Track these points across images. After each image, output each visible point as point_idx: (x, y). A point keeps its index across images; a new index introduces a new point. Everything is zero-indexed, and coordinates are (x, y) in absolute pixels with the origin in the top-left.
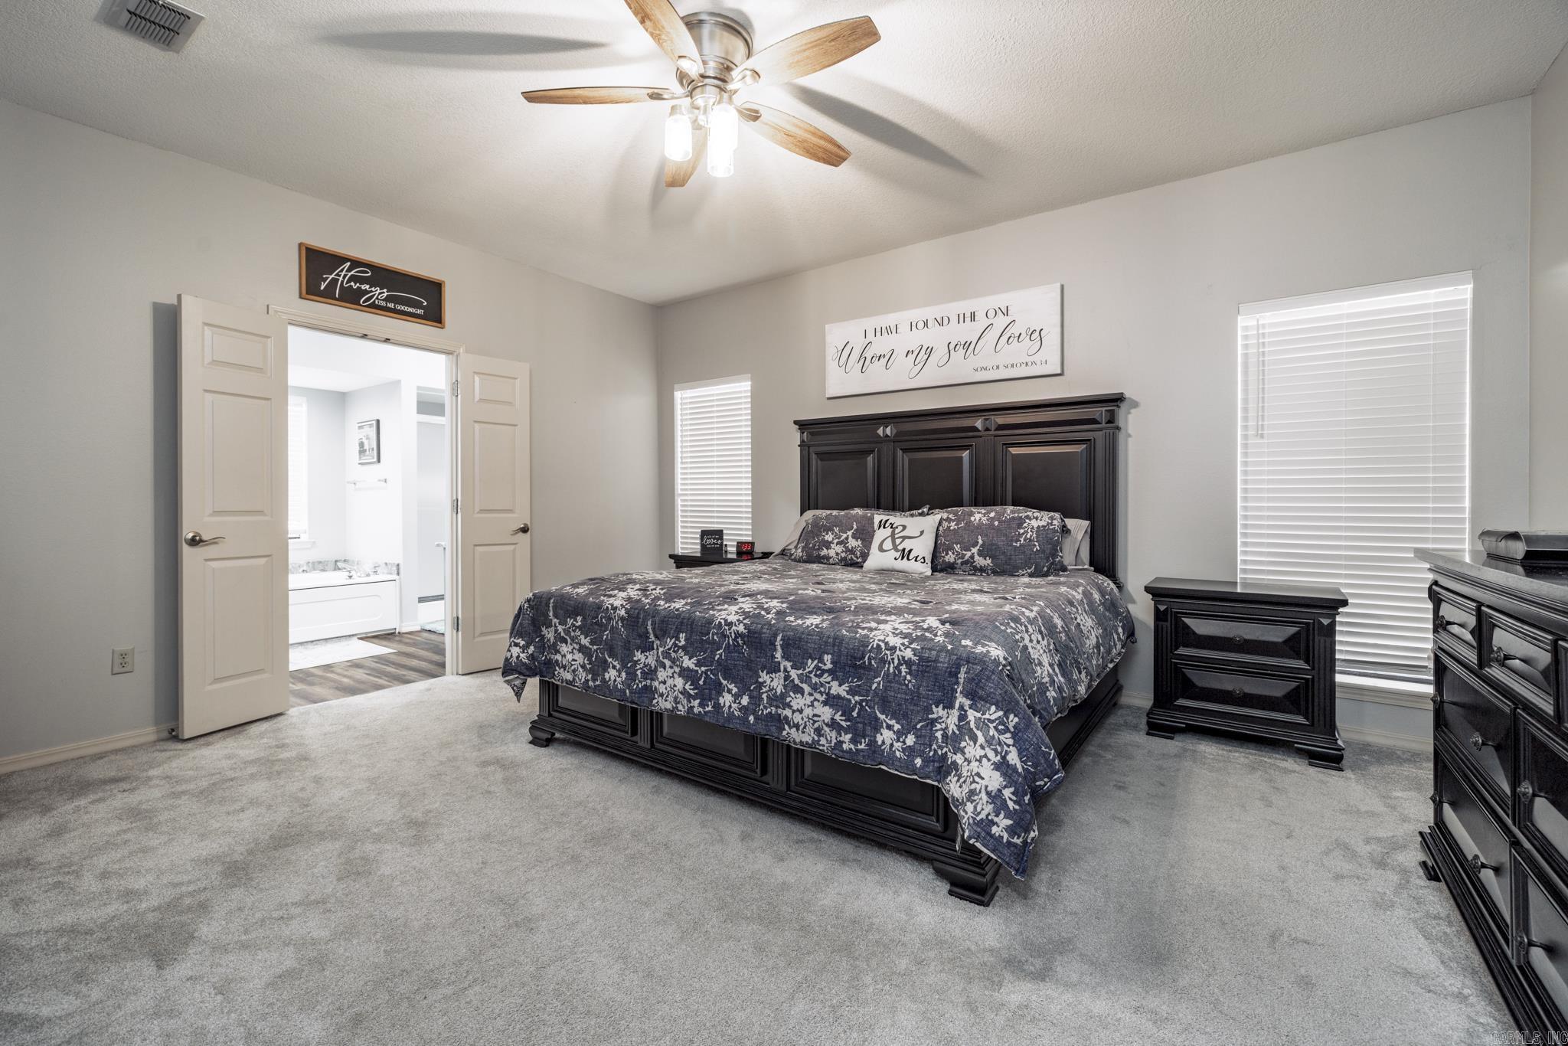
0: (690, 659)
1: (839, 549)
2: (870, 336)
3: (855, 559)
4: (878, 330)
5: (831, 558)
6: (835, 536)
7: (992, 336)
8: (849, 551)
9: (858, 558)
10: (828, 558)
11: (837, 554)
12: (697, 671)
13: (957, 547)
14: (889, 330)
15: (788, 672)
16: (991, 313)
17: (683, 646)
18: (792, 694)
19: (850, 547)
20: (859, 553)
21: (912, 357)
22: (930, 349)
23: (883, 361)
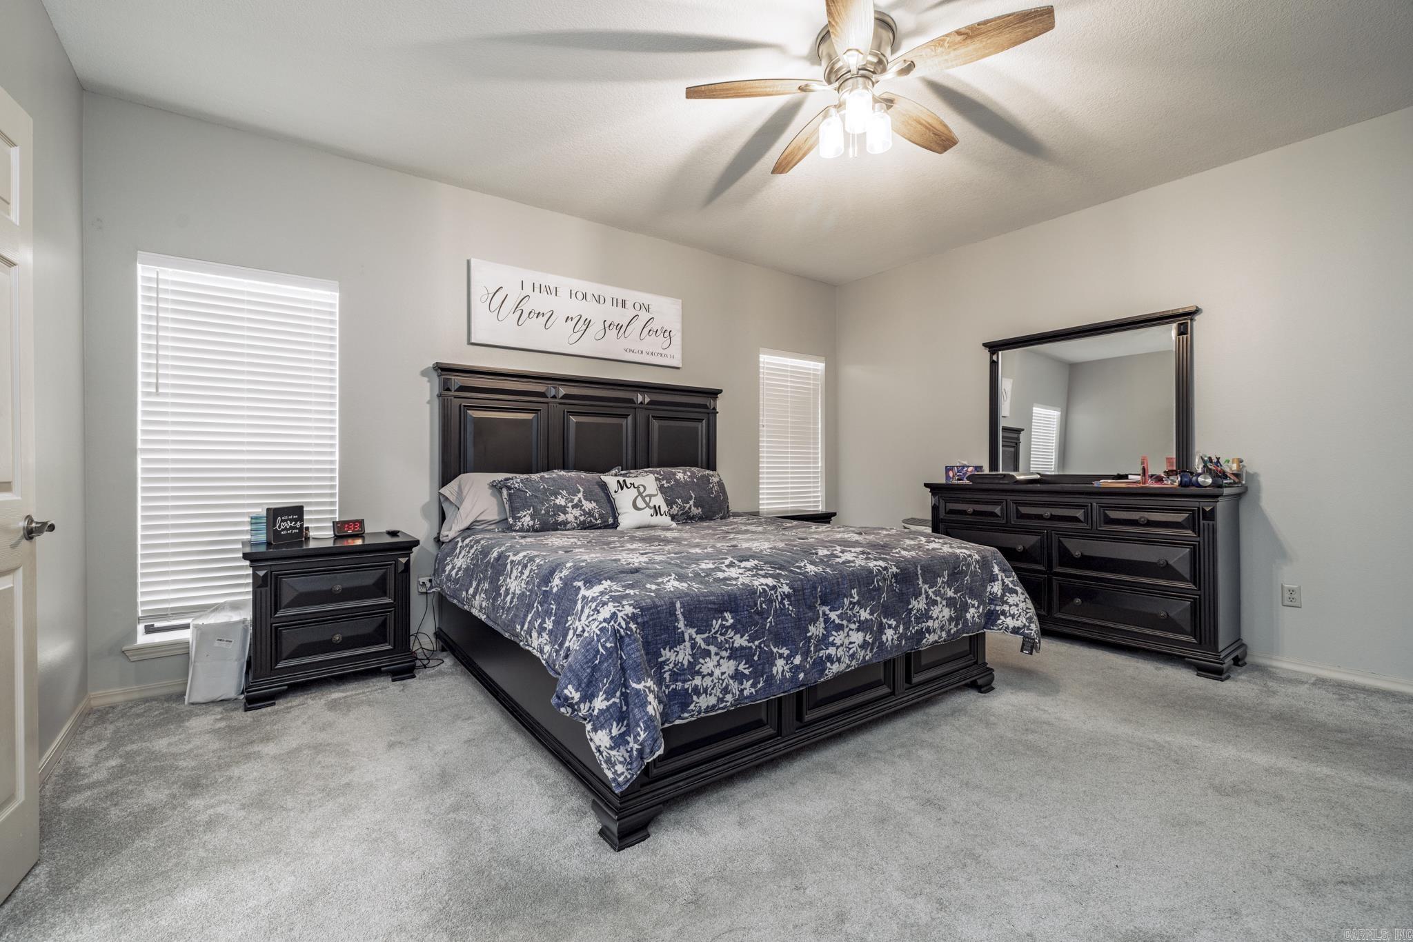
0: (742, 637)
1: (577, 512)
2: (528, 290)
3: (594, 521)
4: (537, 286)
5: (569, 523)
6: (566, 499)
7: (638, 325)
8: (587, 513)
9: (596, 520)
10: (565, 523)
11: (576, 518)
12: (751, 647)
13: (679, 501)
14: (548, 290)
15: (827, 615)
16: (637, 306)
17: (732, 624)
18: (834, 633)
19: (587, 510)
20: (597, 515)
21: (571, 324)
22: (587, 321)
23: (542, 320)
